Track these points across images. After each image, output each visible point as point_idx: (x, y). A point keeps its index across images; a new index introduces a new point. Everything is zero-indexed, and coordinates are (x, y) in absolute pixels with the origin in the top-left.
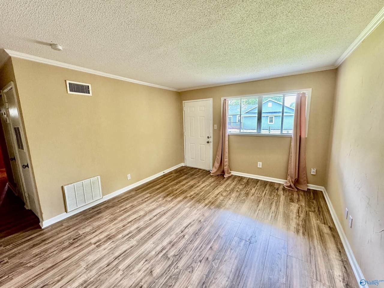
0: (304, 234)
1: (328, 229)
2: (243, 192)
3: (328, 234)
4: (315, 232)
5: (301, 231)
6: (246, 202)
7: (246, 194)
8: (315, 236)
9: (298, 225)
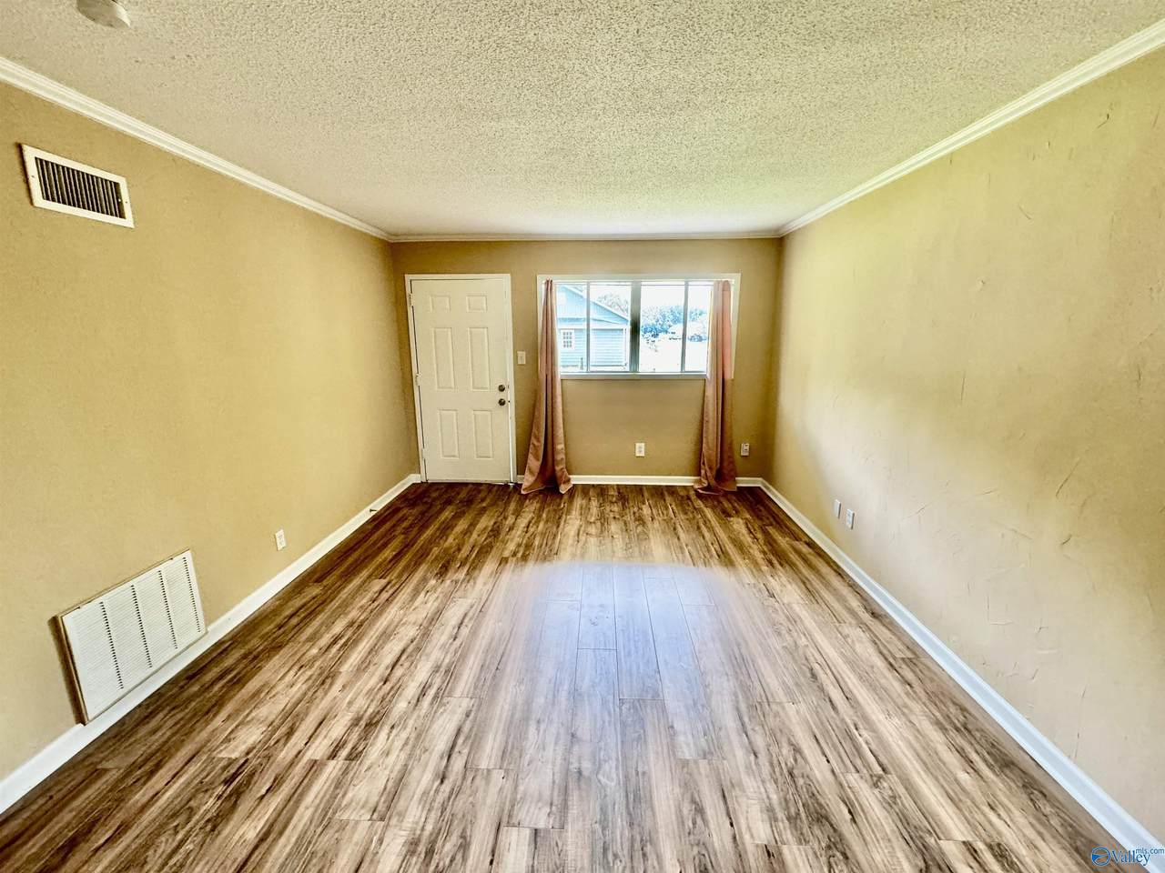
0: (782, 565)
1: (806, 546)
2: (629, 518)
3: (810, 554)
4: (793, 557)
5: (775, 562)
6: (651, 536)
7: (636, 520)
8: (798, 563)
9: (764, 553)
